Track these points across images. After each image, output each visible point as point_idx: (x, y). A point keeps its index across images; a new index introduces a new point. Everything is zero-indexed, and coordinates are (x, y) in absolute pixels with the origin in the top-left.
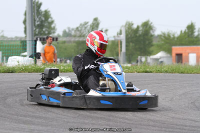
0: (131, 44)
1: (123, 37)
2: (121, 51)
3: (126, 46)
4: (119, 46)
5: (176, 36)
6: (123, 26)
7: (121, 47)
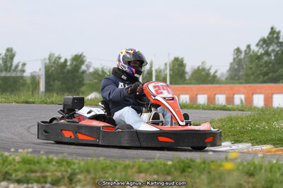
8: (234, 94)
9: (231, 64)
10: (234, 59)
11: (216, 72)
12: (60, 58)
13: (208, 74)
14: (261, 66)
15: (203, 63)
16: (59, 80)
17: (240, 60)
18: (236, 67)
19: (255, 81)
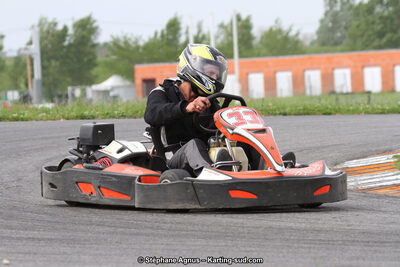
0: (53, 63)
1: (35, 49)
2: (33, 76)
3: (44, 68)
4: (29, 68)
5: (141, 43)
6: (33, 27)
7: (32, 70)
8: (333, 69)
9: (322, 21)
10: (326, 14)
11: (297, 35)
12: (55, 24)
13: (286, 39)
14: (373, 23)
15: (276, 21)
16: (57, 60)
17: (335, 15)
18: (330, 25)
19: (366, 47)
